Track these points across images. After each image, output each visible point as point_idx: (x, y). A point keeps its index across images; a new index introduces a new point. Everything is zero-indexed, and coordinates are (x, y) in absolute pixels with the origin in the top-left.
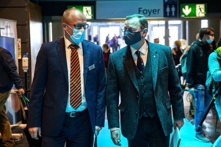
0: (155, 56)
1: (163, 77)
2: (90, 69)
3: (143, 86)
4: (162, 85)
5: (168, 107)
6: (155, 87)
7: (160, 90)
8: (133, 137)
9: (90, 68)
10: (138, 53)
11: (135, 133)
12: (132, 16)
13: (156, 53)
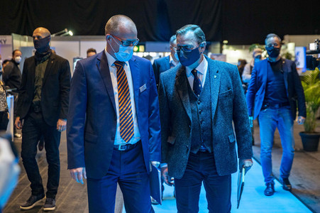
0: (215, 77)
1: (225, 102)
2: (141, 91)
3: (200, 113)
4: (224, 113)
5: (231, 141)
6: (214, 114)
7: (221, 118)
8: (182, 176)
9: (142, 89)
10: (194, 73)
11: (183, 171)
12: (184, 30)
13: (217, 72)
